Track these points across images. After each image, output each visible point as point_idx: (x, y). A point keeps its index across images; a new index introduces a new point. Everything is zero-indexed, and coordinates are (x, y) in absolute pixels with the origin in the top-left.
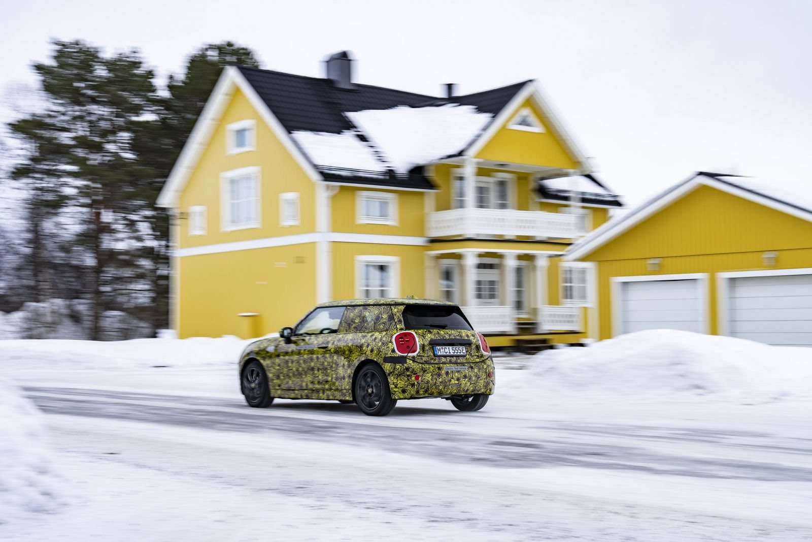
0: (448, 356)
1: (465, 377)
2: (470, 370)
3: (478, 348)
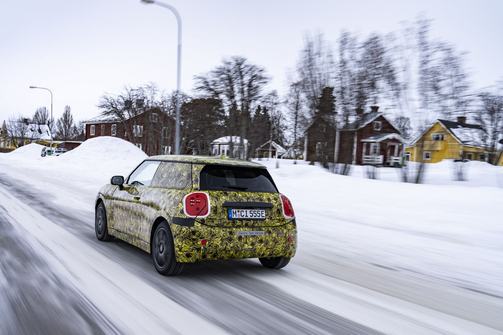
0: (244, 219)
1: (261, 241)
2: (267, 234)
3: (279, 211)
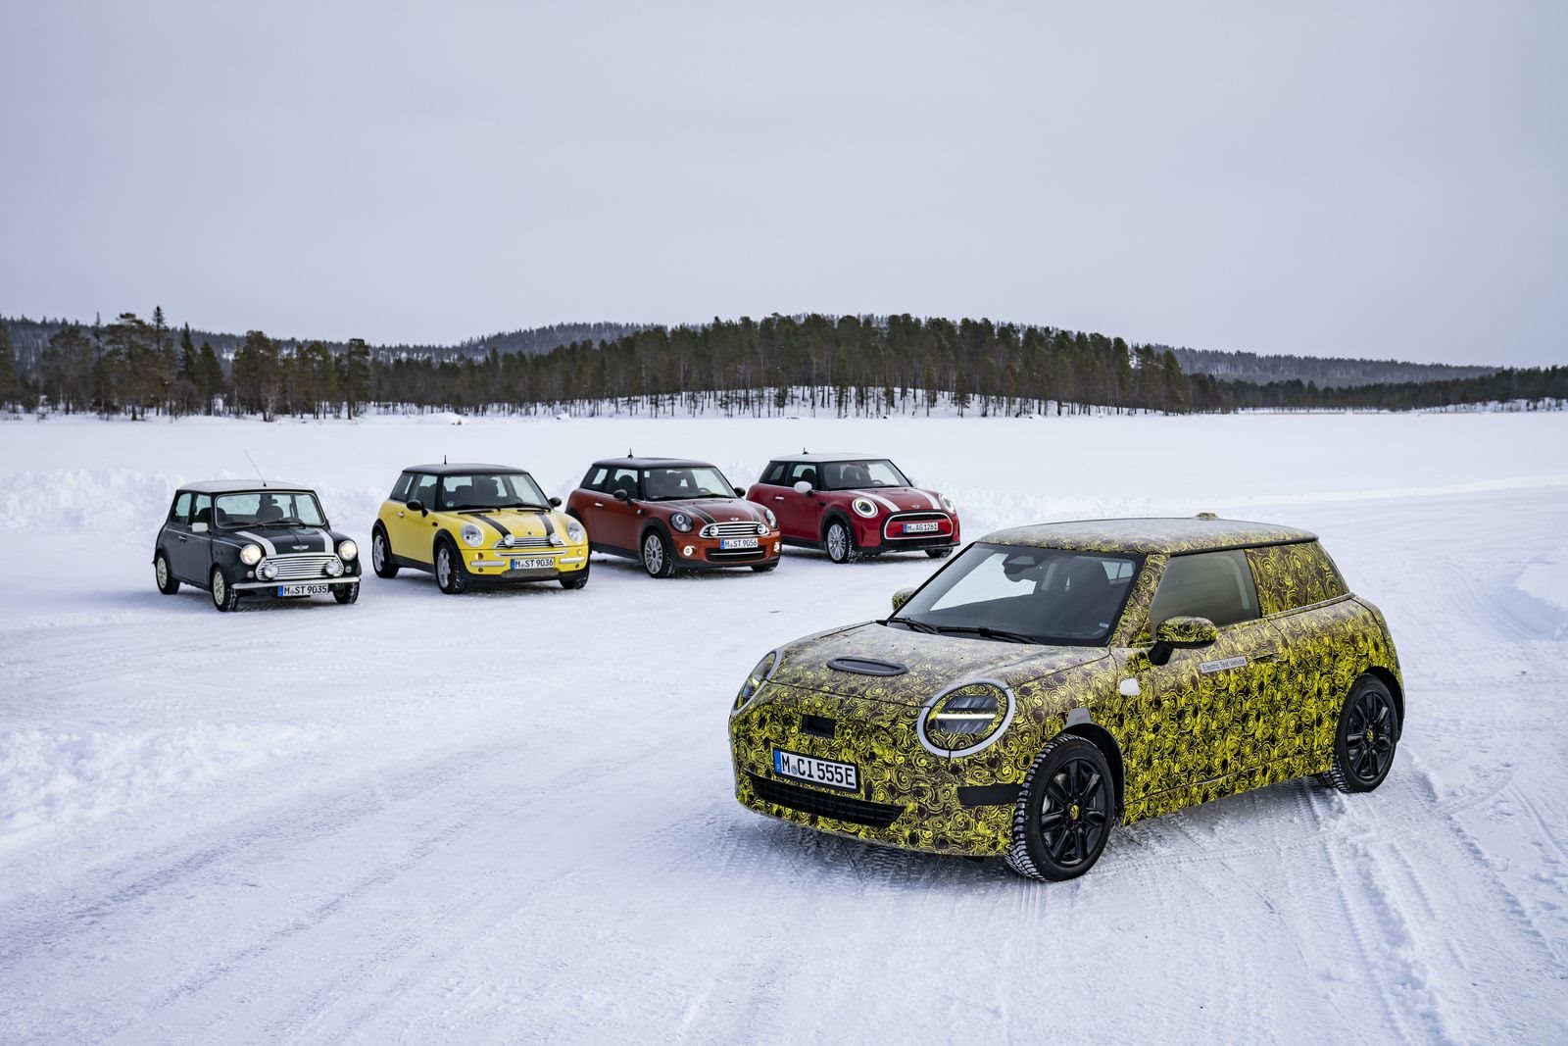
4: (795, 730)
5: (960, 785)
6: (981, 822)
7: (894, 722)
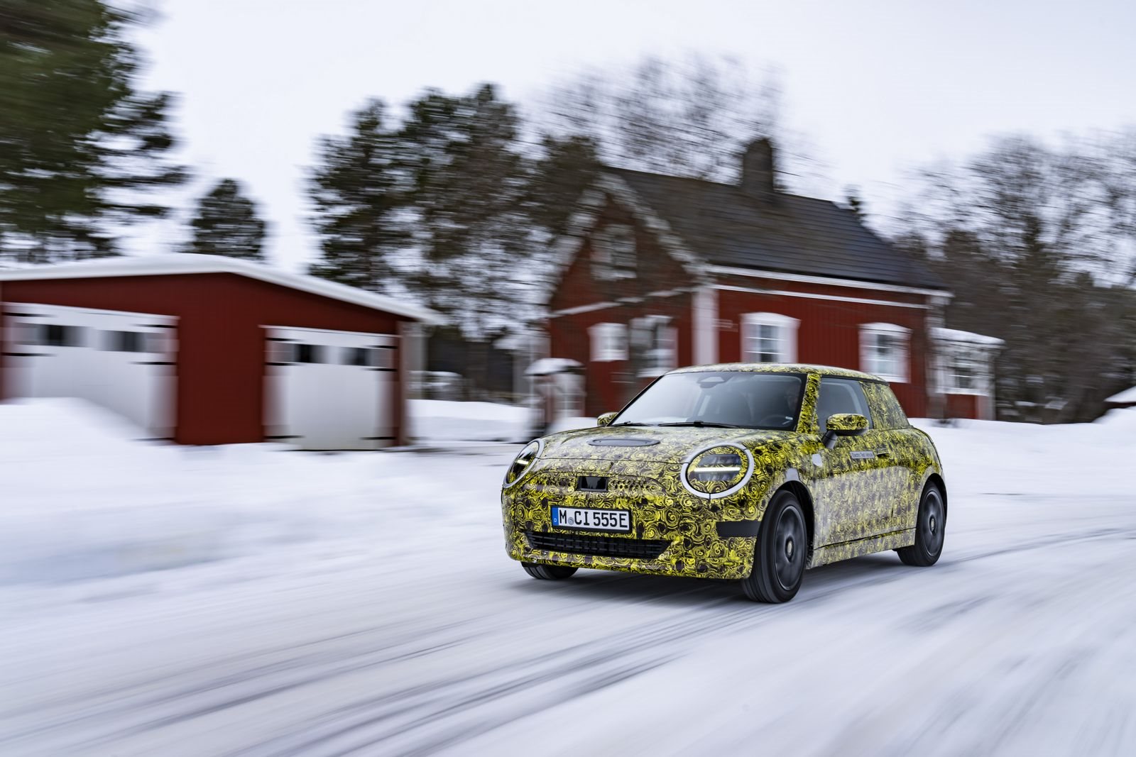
4: (571, 489)
5: (718, 521)
6: (732, 551)
7: (661, 475)
